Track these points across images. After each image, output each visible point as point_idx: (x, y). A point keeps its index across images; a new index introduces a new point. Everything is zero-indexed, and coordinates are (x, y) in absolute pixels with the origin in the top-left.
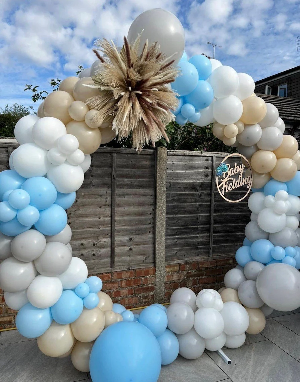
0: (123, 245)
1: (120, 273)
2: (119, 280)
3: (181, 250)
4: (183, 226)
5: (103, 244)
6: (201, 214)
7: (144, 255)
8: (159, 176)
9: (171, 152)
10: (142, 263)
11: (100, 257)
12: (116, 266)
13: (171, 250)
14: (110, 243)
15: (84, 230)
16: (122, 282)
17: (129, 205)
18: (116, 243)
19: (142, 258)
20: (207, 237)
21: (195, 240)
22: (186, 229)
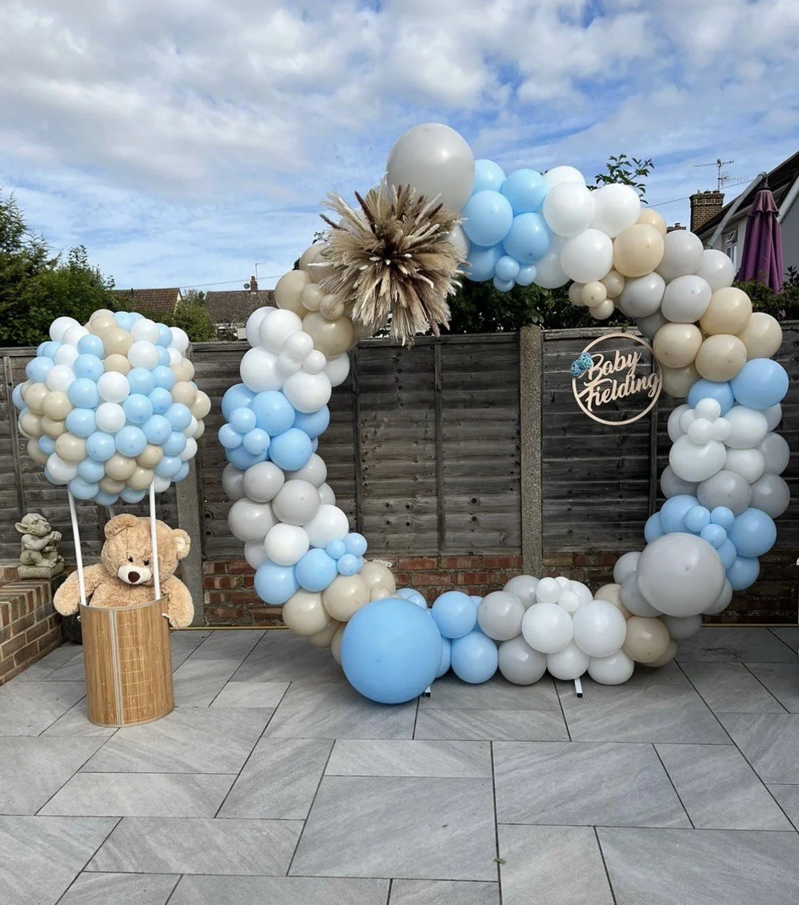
0: (459, 510)
1: (453, 559)
2: (452, 571)
3: (579, 527)
4: (583, 479)
5: (422, 506)
6: (627, 457)
7: (500, 530)
8: (524, 381)
9: (552, 335)
10: (499, 546)
11: (419, 529)
12: (448, 547)
13: (558, 526)
14: (435, 505)
15: (391, 481)
16: (457, 576)
17: (468, 438)
18: (446, 506)
19: (494, 535)
20: (642, 503)
21: (611, 508)
22: (593, 485)
